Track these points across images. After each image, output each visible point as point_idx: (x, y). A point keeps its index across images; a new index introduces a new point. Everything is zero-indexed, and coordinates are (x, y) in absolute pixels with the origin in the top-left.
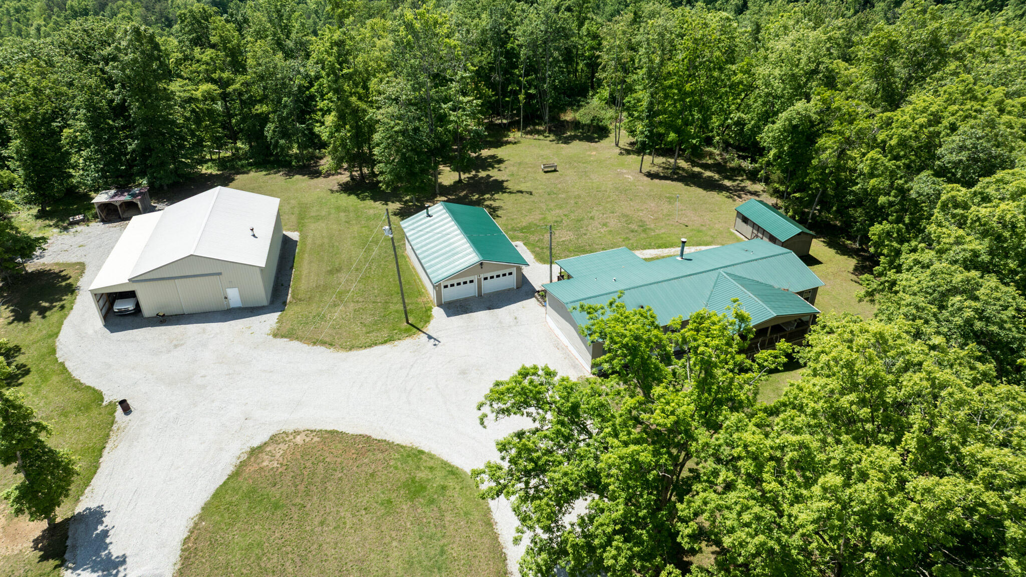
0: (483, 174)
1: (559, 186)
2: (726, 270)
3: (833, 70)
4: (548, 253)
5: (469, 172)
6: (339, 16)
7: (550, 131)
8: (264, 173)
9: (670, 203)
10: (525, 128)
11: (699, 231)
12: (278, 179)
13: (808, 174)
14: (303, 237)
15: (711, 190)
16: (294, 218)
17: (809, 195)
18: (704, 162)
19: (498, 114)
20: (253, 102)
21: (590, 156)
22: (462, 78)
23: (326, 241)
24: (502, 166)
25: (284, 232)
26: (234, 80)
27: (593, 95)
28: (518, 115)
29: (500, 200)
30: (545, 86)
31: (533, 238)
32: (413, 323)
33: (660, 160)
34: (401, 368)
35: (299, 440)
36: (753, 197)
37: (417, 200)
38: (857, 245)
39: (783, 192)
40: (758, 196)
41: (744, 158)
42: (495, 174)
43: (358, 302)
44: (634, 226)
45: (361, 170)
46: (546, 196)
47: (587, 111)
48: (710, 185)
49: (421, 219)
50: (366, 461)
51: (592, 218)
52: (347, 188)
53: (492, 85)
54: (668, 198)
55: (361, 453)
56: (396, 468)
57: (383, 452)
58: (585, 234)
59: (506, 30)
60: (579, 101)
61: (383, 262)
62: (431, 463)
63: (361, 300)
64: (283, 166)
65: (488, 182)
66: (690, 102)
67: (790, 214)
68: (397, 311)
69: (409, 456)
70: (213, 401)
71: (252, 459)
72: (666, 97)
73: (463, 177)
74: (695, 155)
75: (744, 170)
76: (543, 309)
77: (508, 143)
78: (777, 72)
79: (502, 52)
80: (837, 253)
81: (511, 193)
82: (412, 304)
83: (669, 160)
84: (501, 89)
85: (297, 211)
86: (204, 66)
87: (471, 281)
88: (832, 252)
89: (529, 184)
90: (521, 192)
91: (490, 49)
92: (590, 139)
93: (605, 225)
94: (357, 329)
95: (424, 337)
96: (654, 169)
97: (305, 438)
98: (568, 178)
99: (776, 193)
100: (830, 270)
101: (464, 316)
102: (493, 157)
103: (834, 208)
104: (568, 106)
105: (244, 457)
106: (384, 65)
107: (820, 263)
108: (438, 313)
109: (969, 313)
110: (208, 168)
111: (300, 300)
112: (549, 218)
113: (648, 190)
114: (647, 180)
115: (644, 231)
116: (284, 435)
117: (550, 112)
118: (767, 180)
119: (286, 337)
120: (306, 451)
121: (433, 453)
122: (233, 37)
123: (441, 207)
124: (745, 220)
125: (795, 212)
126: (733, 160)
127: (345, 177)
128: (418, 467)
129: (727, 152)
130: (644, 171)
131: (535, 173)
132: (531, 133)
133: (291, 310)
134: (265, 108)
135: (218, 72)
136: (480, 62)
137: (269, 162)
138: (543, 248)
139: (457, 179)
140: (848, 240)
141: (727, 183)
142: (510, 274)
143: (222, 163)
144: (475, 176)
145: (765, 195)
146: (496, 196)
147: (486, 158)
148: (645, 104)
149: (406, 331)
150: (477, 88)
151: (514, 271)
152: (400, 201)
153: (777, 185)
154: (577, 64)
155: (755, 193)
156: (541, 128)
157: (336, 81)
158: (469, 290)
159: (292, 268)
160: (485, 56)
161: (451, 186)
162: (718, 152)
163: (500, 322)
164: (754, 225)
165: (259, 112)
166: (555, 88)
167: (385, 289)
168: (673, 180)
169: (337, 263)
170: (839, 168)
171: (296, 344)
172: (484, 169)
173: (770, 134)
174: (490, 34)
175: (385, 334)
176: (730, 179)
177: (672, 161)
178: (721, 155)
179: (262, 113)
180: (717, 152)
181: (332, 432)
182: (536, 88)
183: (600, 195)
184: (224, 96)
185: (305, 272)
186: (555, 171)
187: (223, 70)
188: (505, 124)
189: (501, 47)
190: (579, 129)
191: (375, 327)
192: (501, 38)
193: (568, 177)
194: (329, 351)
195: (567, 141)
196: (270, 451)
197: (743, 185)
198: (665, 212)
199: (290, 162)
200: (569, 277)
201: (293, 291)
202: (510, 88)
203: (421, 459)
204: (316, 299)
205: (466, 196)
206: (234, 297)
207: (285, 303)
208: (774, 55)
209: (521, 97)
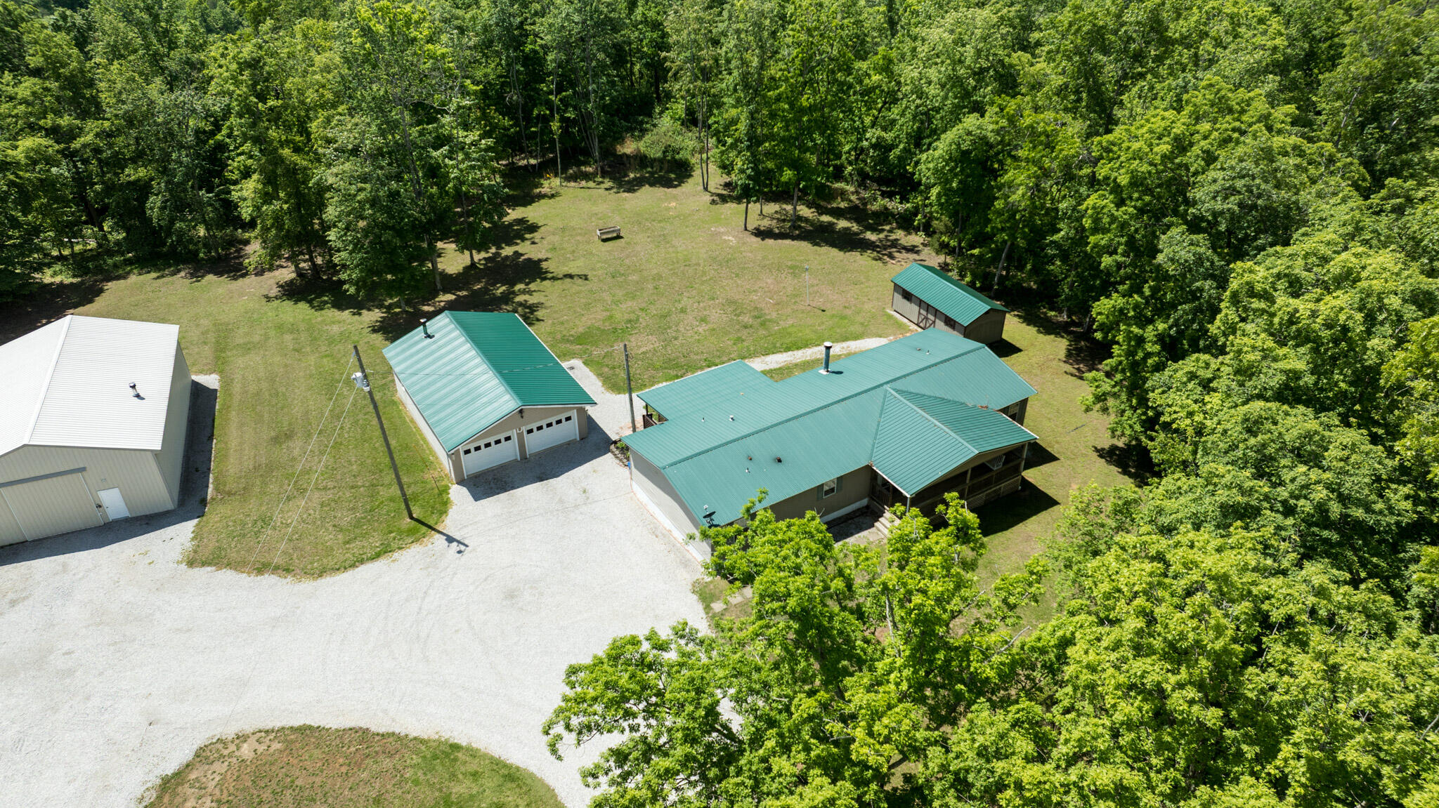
0: (507, 251)
1: (627, 262)
2: (895, 385)
3: (1011, 66)
4: (623, 375)
5: (487, 250)
6: (252, 11)
7: (604, 174)
8: (154, 275)
9: (794, 275)
10: (564, 170)
11: (843, 317)
12: (178, 284)
13: (989, 221)
14: (227, 382)
15: (851, 250)
16: (207, 351)
17: (991, 251)
18: (834, 205)
19: (522, 151)
20: (118, 163)
21: (668, 209)
22: (459, 107)
23: (264, 385)
24: (537, 236)
25: (194, 378)
26: (81, 129)
27: (662, 112)
28: (552, 150)
29: (539, 293)
30: (590, 106)
31: (597, 352)
32: (421, 518)
33: (771, 208)
34: (407, 600)
35: (246, 751)
36: (912, 256)
37: (408, 303)
38: (1064, 318)
39: (954, 248)
40: (917, 252)
41: (890, 195)
42: (527, 250)
43: (325, 488)
44: (746, 319)
45: (311, 259)
46: (609, 279)
47: (655, 138)
48: (848, 242)
49: (417, 343)
50: (364, 775)
51: (683, 311)
52: (292, 292)
53: (507, 110)
54: (790, 268)
55: (355, 763)
56: (416, 782)
57: (391, 756)
58: (676, 339)
59: (522, 23)
60: (642, 123)
61: (361, 416)
62: (472, 767)
63: (330, 484)
64: (185, 262)
65: (517, 264)
66: (809, 121)
67: (968, 279)
68: (392, 500)
69: (435, 757)
70: (88, 698)
71: (166, 799)
72: (773, 115)
73: (477, 257)
74: (821, 197)
75: (893, 215)
76: (626, 470)
77: (542, 196)
78: (933, 73)
79: (517, 58)
80: (1039, 332)
81: (554, 279)
82: (416, 483)
83: (784, 206)
84: (522, 114)
85: (211, 337)
86: (23, 107)
87: (508, 439)
88: (1031, 331)
89: (580, 263)
90: (571, 276)
91: (498, 54)
92: (668, 184)
93: (703, 320)
94: (329, 537)
95: (440, 540)
96: (765, 224)
97: (256, 745)
98: (638, 248)
99: (944, 247)
100: (1034, 360)
101: (503, 496)
102: (521, 221)
103: (1029, 267)
104: (627, 131)
105: (151, 796)
106: (329, 96)
107: (1017, 350)
108: (459, 495)
109: (1320, 494)
110: (55, 274)
111: (230, 494)
112: (618, 316)
113: (759, 257)
114: (756, 241)
115: (763, 324)
116: (220, 746)
117: (600, 142)
118: (928, 229)
119: (209, 564)
120: (260, 771)
121: (474, 745)
122: (70, 56)
123: (447, 320)
124: (907, 296)
125: (974, 276)
126: (875, 199)
127: (286, 274)
128: (453, 776)
129: (866, 188)
130: (750, 227)
131: (588, 243)
132: (573, 178)
133: (216, 514)
134: (142, 172)
135: (50, 116)
136: (486, 75)
137: (159, 256)
138: (614, 368)
139: (468, 262)
140: (1051, 310)
141: (871, 236)
142: (568, 419)
143: (80, 263)
144: (497, 254)
145: (926, 250)
146: (532, 286)
147: (511, 225)
148: (742, 127)
149: (411, 532)
150: (485, 116)
151: (574, 414)
152: (380, 306)
153: (945, 239)
154: (633, 64)
155: (912, 249)
156: (589, 169)
157: (253, 125)
158: (506, 452)
159: (211, 437)
160: (493, 66)
161: (459, 274)
162: (852, 189)
163: (561, 501)
164: (921, 303)
165: (133, 178)
166: (604, 108)
167: (369, 461)
168: (793, 238)
169: (285, 424)
170: (1033, 209)
171: (227, 575)
172: (509, 244)
173: (931, 165)
174: (497, 31)
175: (376, 541)
176: (874, 229)
177: (789, 207)
178: (857, 192)
179: (139, 180)
180: (850, 188)
181: (305, 730)
182: (575, 108)
183: (691, 271)
184: (70, 155)
185: (233, 444)
186: (619, 237)
187: (58, 113)
188: (533, 166)
189: (515, 51)
190: (647, 166)
191: (358, 531)
192: (514, 36)
193: (639, 243)
194: (284, 581)
195: (632, 187)
196: (197, 779)
197: (893, 237)
198: (789, 290)
199: (196, 253)
200: (661, 419)
201: (216, 479)
202: (536, 112)
203: (455, 760)
204: (257, 489)
205: (485, 291)
206: (114, 503)
207: (204, 502)
208: (926, 48)
209: (555, 126)
